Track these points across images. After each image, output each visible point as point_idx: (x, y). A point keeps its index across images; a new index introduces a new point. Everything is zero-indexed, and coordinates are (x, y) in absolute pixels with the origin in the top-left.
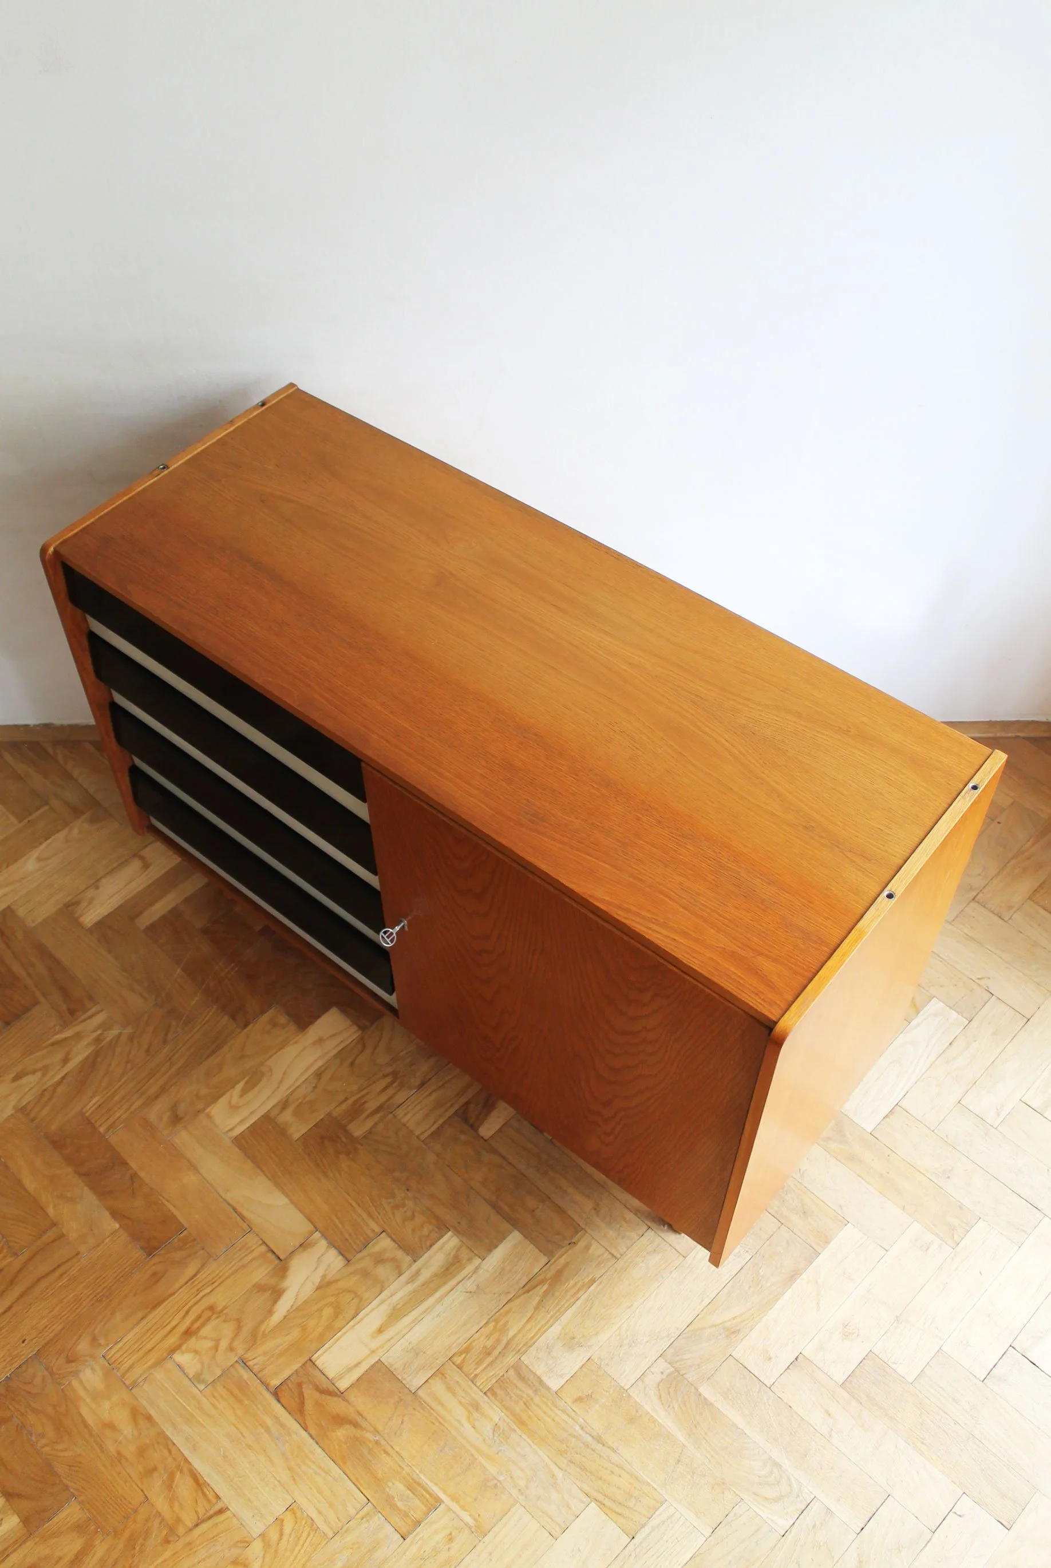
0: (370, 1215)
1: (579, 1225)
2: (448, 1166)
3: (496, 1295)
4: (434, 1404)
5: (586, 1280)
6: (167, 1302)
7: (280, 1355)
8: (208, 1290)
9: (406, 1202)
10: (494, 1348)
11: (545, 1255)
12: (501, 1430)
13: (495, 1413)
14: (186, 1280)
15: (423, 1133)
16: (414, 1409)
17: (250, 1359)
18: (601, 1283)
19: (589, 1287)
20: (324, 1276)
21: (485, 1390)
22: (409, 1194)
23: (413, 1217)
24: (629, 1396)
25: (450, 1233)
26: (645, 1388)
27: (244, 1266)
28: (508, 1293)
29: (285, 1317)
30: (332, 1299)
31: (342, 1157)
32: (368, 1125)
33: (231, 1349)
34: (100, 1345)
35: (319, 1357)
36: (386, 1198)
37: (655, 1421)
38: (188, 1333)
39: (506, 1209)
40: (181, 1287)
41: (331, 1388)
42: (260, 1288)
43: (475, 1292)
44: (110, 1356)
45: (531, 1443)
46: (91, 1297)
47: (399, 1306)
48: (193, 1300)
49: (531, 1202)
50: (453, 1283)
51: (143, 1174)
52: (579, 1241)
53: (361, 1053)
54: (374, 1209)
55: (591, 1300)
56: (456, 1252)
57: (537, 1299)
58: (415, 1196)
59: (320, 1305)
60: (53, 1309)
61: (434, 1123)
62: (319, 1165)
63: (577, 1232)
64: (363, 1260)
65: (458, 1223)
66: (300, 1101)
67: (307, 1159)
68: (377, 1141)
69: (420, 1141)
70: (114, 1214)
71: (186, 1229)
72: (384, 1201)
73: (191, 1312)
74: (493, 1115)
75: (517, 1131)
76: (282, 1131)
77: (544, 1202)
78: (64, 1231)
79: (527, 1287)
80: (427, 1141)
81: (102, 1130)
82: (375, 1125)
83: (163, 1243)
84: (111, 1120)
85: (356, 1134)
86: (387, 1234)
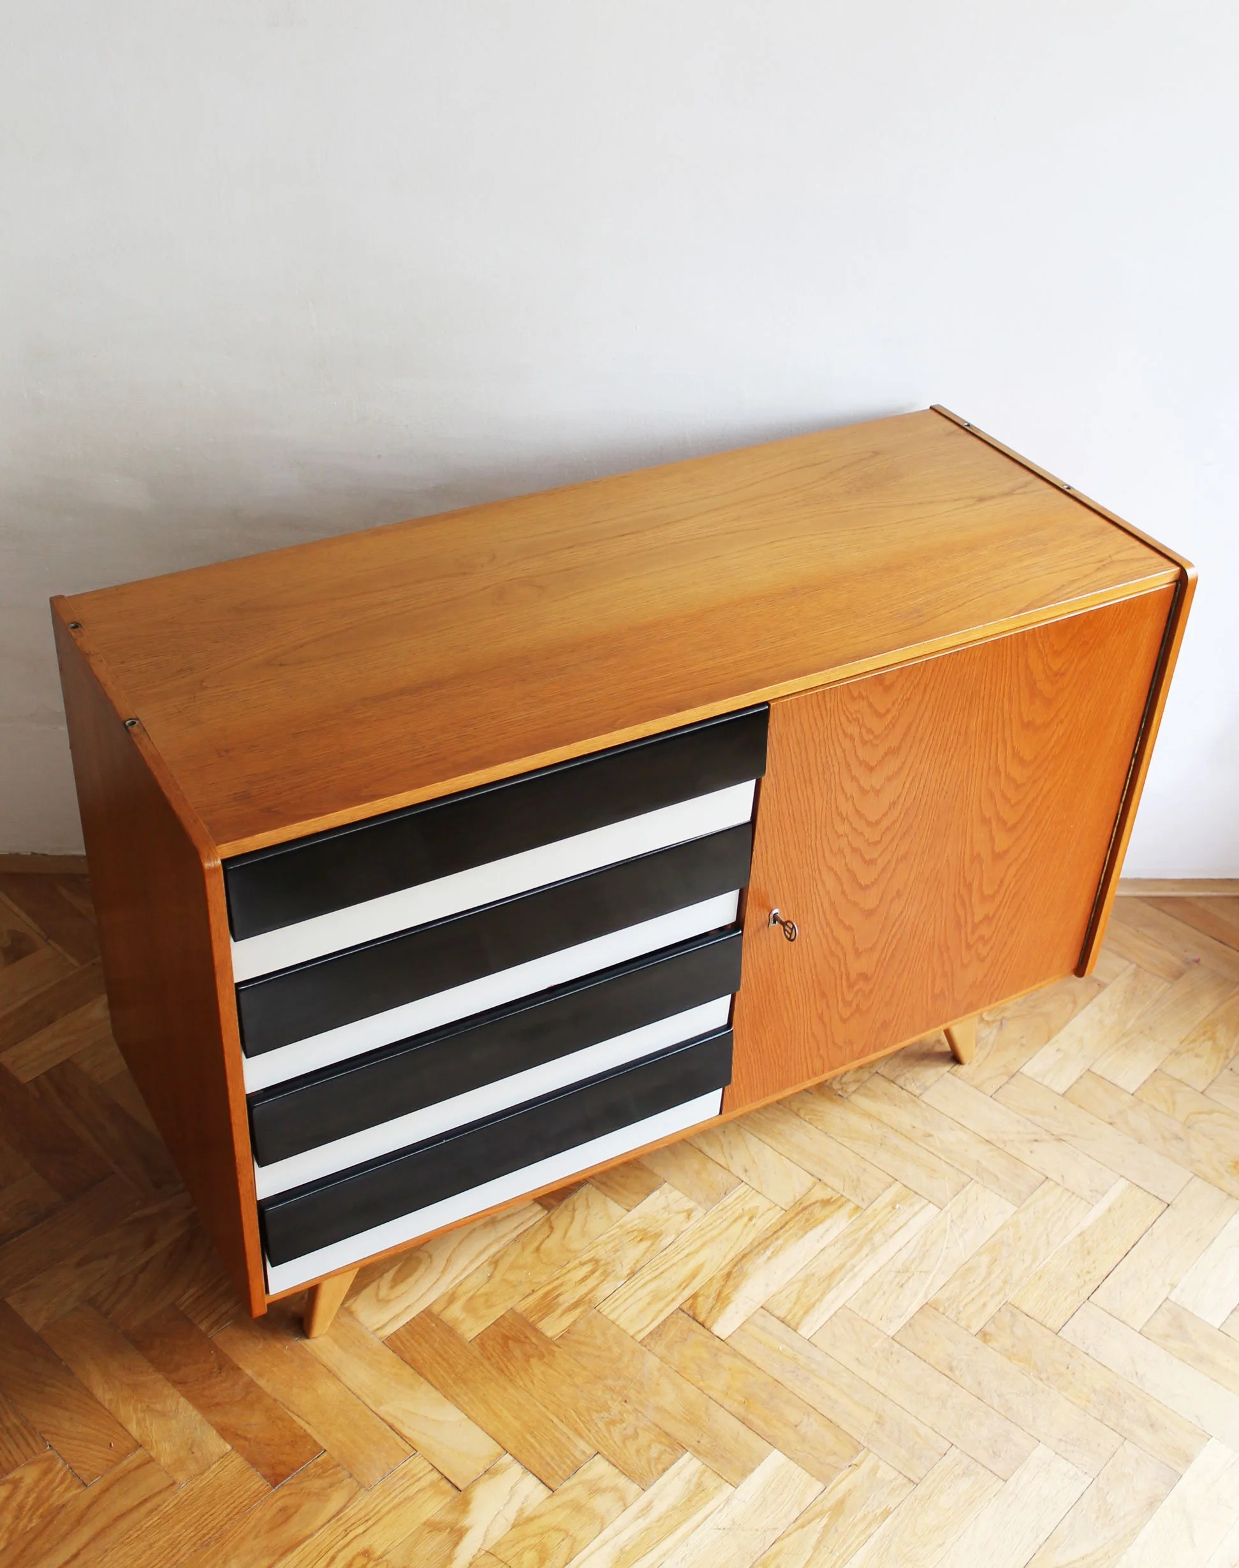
0: (577, 1431)
1: (859, 1443)
2: (676, 1371)
3: (759, 1533)
5: (879, 1511)
6: (304, 1545)
8: (362, 1529)
9: (625, 1416)
11: (818, 1480)
14: (329, 1516)
15: (640, 1331)
18: (898, 1515)
19: (883, 1521)
20: (520, 1512)
22: (628, 1407)
23: (636, 1435)
25: (688, 1455)
27: (409, 1499)
28: (775, 1529)
30: (537, 1540)
31: (534, 1361)
32: (567, 1321)
36: (597, 1412)
39: (762, 1426)
40: (323, 1526)
42: (433, 1527)
43: (730, 1529)
46: (195, 1539)
47: (627, 1549)
48: (341, 1543)
49: (790, 1415)
50: (698, 1517)
51: (262, 1383)
52: (862, 1462)
53: (548, 1236)
54: (581, 1424)
55: (888, 1535)
56: (699, 1478)
57: (816, 1536)
58: (636, 1409)
59: (517, 1549)
60: (139, 1558)
61: (653, 1320)
62: (503, 1371)
63: (858, 1452)
64: (573, 1489)
65: (699, 1442)
66: (472, 1293)
67: (486, 1363)
68: (581, 1343)
69: (636, 1341)
70: (224, 1432)
71: (325, 1451)
72: (595, 1415)
73: (338, 1560)
74: (730, 1310)
75: (764, 1329)
76: (450, 1330)
77: (809, 1415)
78: (153, 1454)
79: (799, 1522)
80: (645, 1343)
81: (202, 1327)
82: (575, 1323)
83: (294, 1470)
84: (215, 1316)
85: (549, 1334)
86: (603, 1457)
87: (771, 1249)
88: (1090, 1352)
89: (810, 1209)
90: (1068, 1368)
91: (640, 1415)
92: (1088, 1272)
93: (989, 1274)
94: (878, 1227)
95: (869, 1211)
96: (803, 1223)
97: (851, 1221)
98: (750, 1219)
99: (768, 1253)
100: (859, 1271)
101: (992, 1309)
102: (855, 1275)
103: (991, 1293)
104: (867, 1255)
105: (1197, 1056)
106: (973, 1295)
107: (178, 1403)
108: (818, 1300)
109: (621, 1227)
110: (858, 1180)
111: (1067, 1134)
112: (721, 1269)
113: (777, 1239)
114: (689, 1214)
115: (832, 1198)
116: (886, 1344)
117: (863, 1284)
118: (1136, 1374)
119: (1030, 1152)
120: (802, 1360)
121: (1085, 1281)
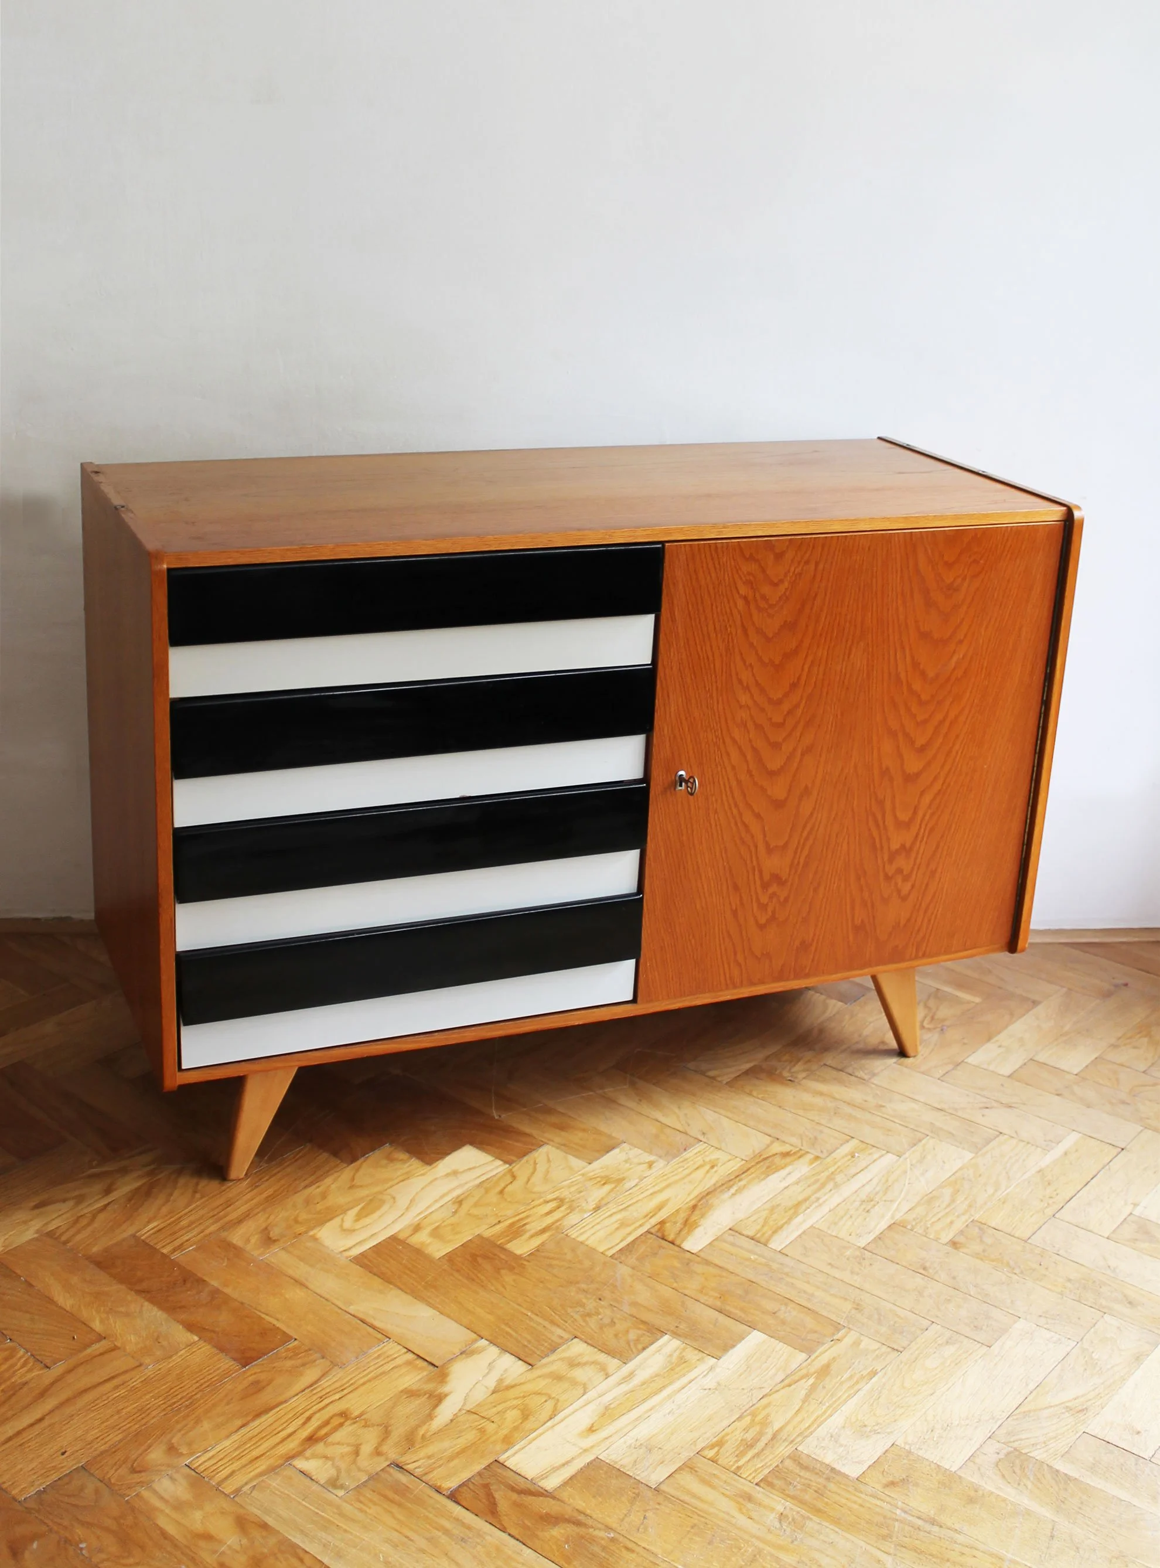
0: (552, 1322)
1: (839, 1324)
2: (649, 1277)
3: (746, 1391)
4: (686, 1498)
5: (865, 1373)
6: (278, 1409)
7: (451, 1459)
8: (337, 1396)
9: (600, 1310)
10: (755, 1440)
11: (802, 1351)
12: (790, 1519)
13: (780, 1504)
14: (303, 1387)
15: (609, 1249)
16: (659, 1504)
17: (407, 1462)
18: (885, 1374)
19: (871, 1379)
20: (501, 1381)
21: (757, 1480)
22: (604, 1303)
23: (613, 1323)
24: (960, 1477)
25: (666, 1338)
26: (979, 1469)
28: (763, 1387)
29: (452, 1421)
30: (519, 1401)
31: (503, 1272)
32: (537, 1242)
33: (377, 1453)
34: (181, 1454)
35: (508, 1458)
36: (571, 1307)
37: (1004, 1500)
38: (312, 1439)
39: (740, 1314)
40: (297, 1395)
41: (532, 1488)
42: (411, 1394)
43: (716, 1389)
44: (198, 1464)
45: (837, 1530)
46: (164, 1406)
47: (612, 1406)
48: (314, 1408)
49: (769, 1306)
50: (684, 1380)
51: (228, 1290)
52: (844, 1337)
53: (512, 1182)
54: (557, 1317)
55: (877, 1389)
56: (681, 1353)
57: (803, 1392)
58: (611, 1305)
59: (500, 1408)
60: (107, 1420)
61: (622, 1241)
62: (473, 1280)
63: (839, 1330)
64: (553, 1363)
65: (677, 1327)
66: (437, 1224)
67: (456, 1274)
68: (548, 1258)
69: (607, 1256)
70: (190, 1327)
71: (296, 1339)
72: (569, 1310)
73: (313, 1419)
74: (698, 1232)
75: (733, 1244)
76: (418, 1252)
77: (786, 1305)
78: (118, 1344)
79: (787, 1382)
80: (616, 1256)
81: (165, 1251)
82: (543, 1244)
83: (265, 1354)
84: (177, 1243)
85: (518, 1252)
86: (581, 1339)
87: (735, 1188)
88: (1061, 1253)
89: (770, 1159)
90: (1041, 1264)
91: (615, 1309)
92: (1051, 1197)
93: (953, 1201)
94: (838, 1170)
95: (829, 1160)
96: (764, 1169)
97: (811, 1167)
98: (712, 1167)
99: (733, 1190)
100: (824, 1202)
101: (959, 1225)
102: (820, 1205)
103: (956, 1214)
104: (831, 1190)
105: (1135, 1047)
106: (939, 1216)
107: (142, 1306)
108: (786, 1223)
109: (583, 1175)
110: (816, 1138)
111: (1017, 1103)
112: (687, 1203)
113: (740, 1180)
114: (650, 1165)
115: (791, 1151)
116: (858, 1253)
117: (830, 1211)
118: (1109, 1267)
119: (983, 1116)
120: (775, 1266)
121: (1048, 1204)
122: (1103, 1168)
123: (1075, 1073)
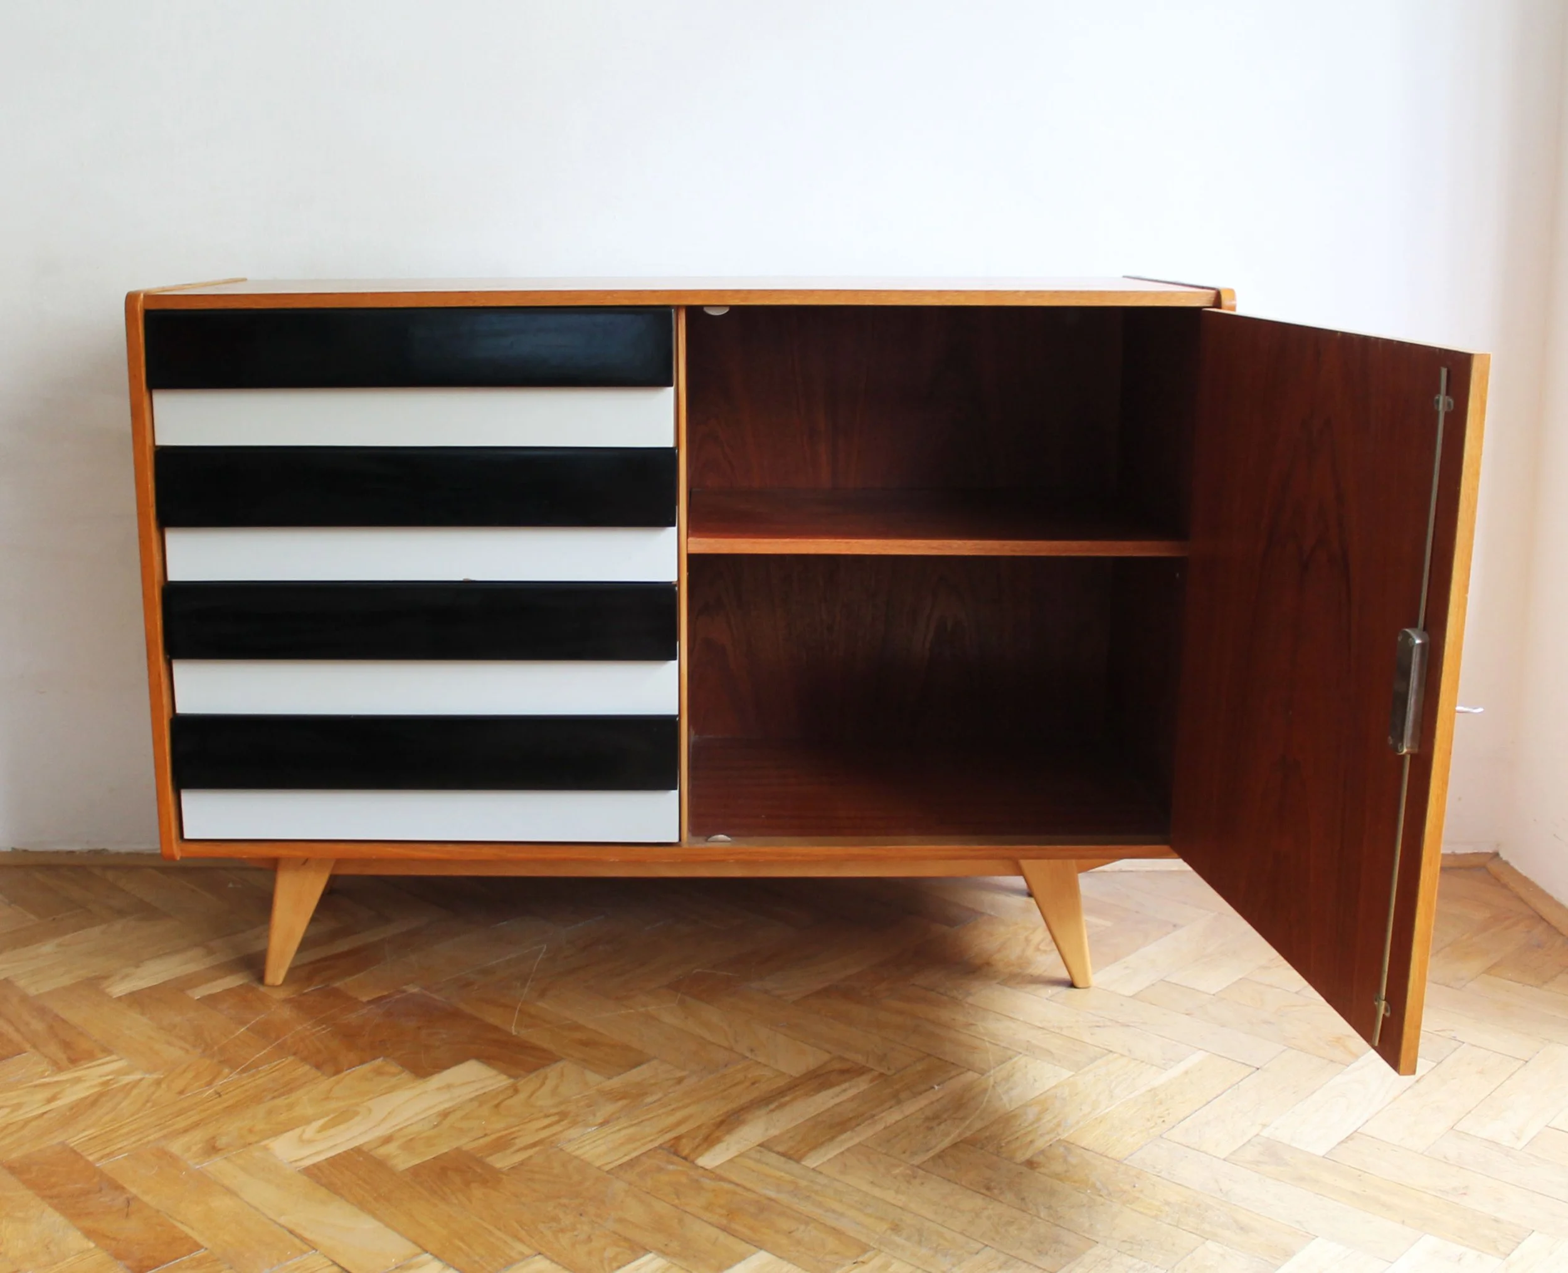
0: (517, 1237)
1: (868, 1245)
2: (648, 1193)
9: (579, 1226)
15: (607, 1164)
22: (583, 1219)
23: (589, 1239)
25: (649, 1257)
31: (473, 1185)
32: (521, 1156)
36: (544, 1222)
39: (747, 1232)
49: (784, 1224)
51: (146, 1199)
52: (871, 1259)
53: (512, 1097)
54: (523, 1232)
58: (593, 1220)
61: (625, 1155)
62: (435, 1193)
63: (865, 1252)
65: (666, 1244)
66: (412, 1136)
67: (417, 1186)
68: (532, 1174)
69: (602, 1170)
70: (89, 1234)
71: (206, 1248)
72: (541, 1224)
74: (718, 1148)
75: (759, 1161)
76: (380, 1163)
77: (807, 1223)
80: (613, 1170)
81: (91, 1158)
82: (530, 1157)
83: (163, 1263)
84: (108, 1151)
85: (498, 1165)
86: (547, 1257)
87: (775, 1104)
88: (1163, 1174)
89: (826, 1075)
90: (1134, 1187)
91: (596, 1224)
92: (1160, 1116)
93: (1037, 1119)
94: (905, 1087)
95: (896, 1076)
96: (815, 1085)
97: (872, 1083)
98: (753, 1084)
99: (772, 1106)
100: (880, 1119)
101: (1040, 1144)
102: (875, 1121)
103: (1039, 1133)
104: (891, 1106)
106: (1018, 1134)
107: (44, 1211)
108: (827, 1140)
109: (598, 1089)
110: (885, 1055)
111: (1136, 1022)
112: (714, 1118)
113: (783, 1096)
114: (680, 1080)
115: (852, 1067)
116: (909, 1172)
117: (885, 1128)
118: (1221, 1190)
119: (1092, 1034)
120: (803, 1183)
121: (1156, 1124)
122: (1230, 1088)
123: (1212, 993)
